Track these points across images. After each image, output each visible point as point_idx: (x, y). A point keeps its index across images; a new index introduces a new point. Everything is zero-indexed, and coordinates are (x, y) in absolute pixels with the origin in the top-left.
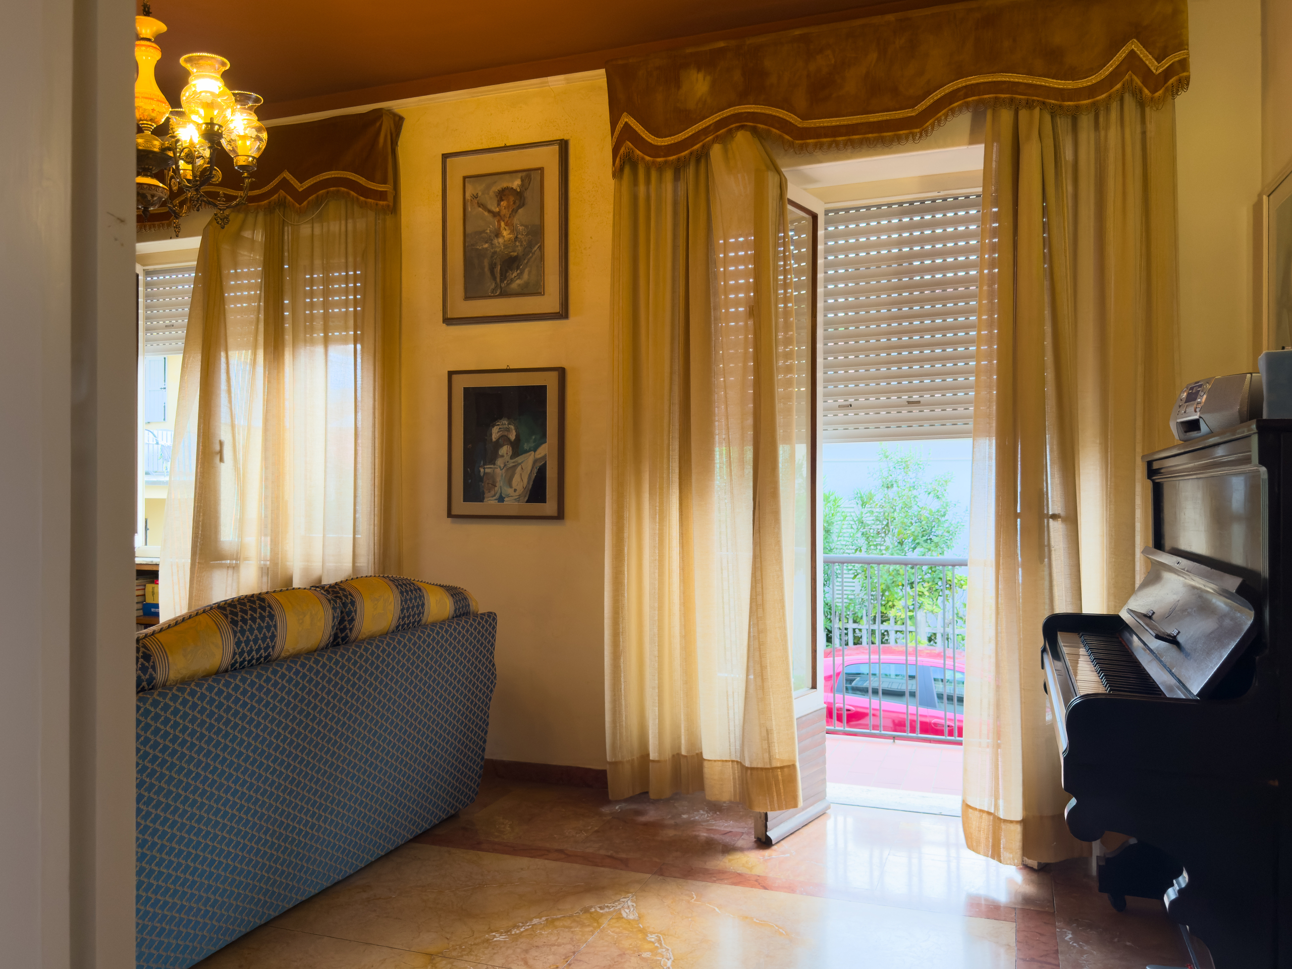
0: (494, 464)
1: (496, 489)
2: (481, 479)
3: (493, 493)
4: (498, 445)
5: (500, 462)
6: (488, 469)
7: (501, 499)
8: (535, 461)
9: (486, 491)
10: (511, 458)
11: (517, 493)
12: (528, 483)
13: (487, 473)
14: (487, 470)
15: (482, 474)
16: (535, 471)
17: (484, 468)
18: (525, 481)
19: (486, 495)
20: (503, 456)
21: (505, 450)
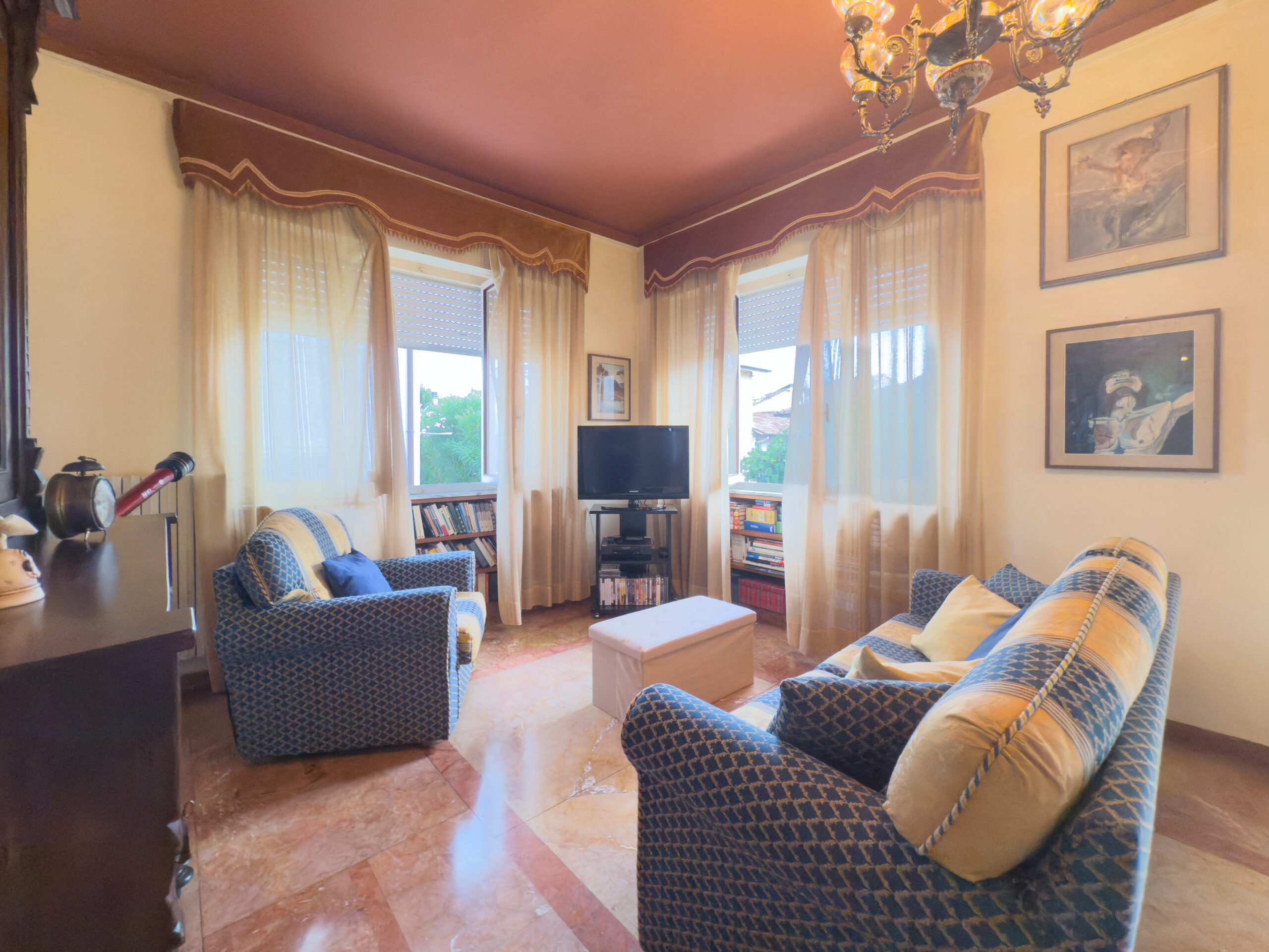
0: (1109, 416)
1: (1112, 440)
2: (1091, 431)
3: (1107, 444)
4: (1115, 396)
5: (1116, 414)
6: (1101, 421)
7: (1119, 450)
8: (1172, 413)
9: (1097, 443)
10: (1134, 409)
11: (1144, 445)
12: (1162, 434)
13: (1099, 426)
14: (1097, 422)
15: (1091, 426)
16: (1173, 422)
17: (1095, 421)
18: (1157, 432)
19: (1097, 446)
20: (1122, 408)
21: (1126, 402)
